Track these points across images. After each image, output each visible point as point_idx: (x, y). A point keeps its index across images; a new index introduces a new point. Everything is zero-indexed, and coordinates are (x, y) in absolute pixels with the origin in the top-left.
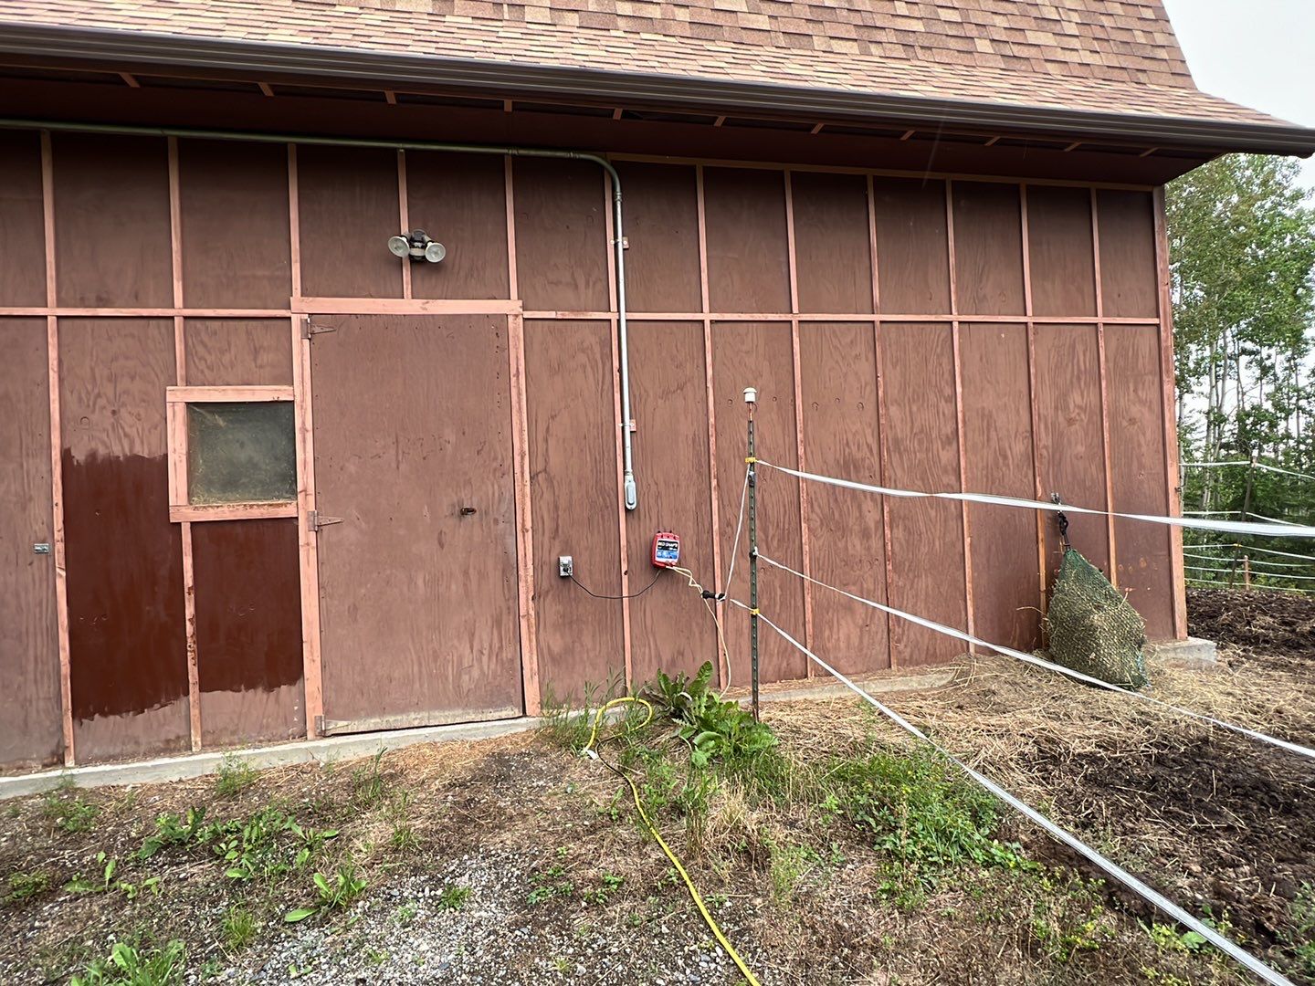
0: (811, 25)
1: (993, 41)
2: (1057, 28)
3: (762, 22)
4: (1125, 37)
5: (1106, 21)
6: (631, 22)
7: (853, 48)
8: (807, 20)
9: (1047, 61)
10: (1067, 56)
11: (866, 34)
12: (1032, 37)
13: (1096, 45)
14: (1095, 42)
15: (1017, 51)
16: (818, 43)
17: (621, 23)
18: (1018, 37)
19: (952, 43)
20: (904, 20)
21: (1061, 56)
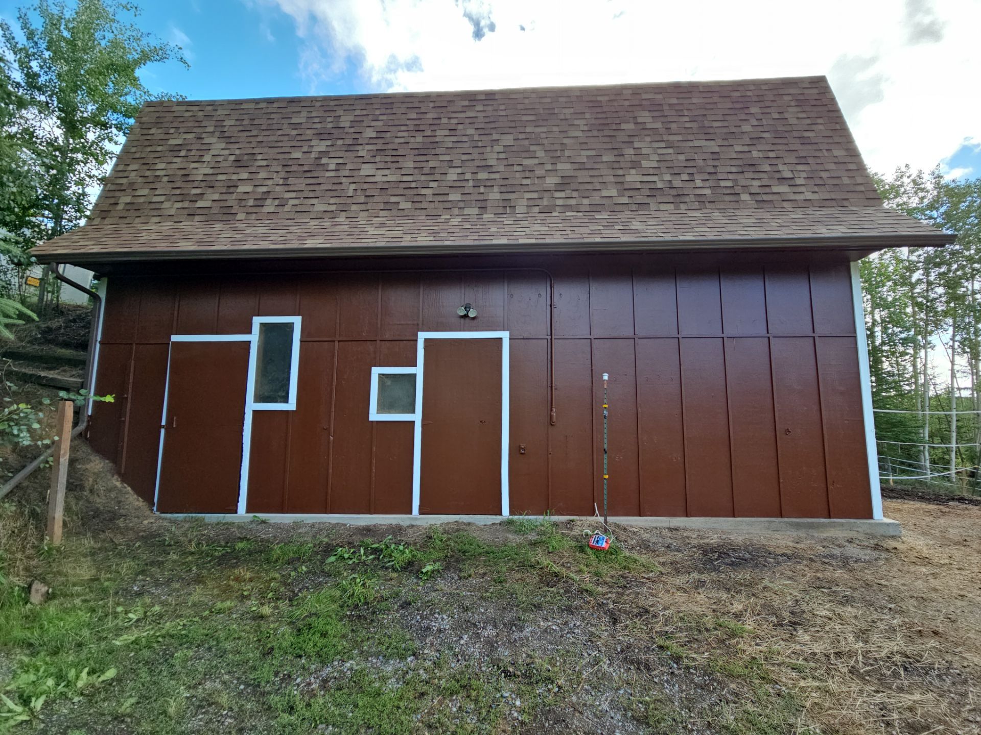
0: (649, 198)
1: (750, 194)
2: (792, 182)
3: (625, 200)
4: (836, 181)
5: (824, 175)
6: (562, 208)
7: (671, 207)
8: (648, 196)
9: (783, 200)
10: (798, 197)
11: (678, 199)
12: (775, 189)
13: (816, 189)
14: (816, 187)
15: (765, 197)
16: (653, 206)
17: (558, 209)
18: (767, 190)
19: (727, 198)
20: (700, 189)
21: (792, 197)
